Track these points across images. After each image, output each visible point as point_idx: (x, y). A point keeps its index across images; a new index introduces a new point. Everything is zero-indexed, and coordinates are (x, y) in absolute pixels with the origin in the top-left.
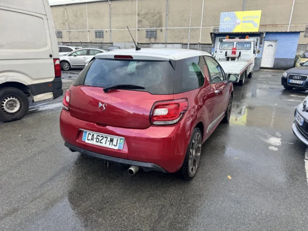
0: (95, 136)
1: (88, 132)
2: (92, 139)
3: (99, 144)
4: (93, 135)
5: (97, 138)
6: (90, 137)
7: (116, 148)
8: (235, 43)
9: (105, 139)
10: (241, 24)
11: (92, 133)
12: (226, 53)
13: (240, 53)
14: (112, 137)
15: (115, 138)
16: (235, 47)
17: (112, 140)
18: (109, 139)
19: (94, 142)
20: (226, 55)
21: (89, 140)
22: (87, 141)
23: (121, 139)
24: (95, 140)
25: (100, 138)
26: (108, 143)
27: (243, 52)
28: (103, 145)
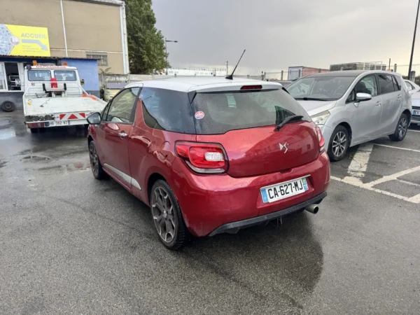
0: (278, 189)
1: (267, 188)
2: (275, 195)
3: (286, 196)
4: (275, 189)
5: (281, 190)
6: (272, 193)
7: (303, 191)
8: (52, 72)
9: (289, 187)
10: (21, 44)
11: (272, 187)
12: (44, 85)
13: (65, 85)
14: (295, 180)
15: (298, 180)
16: (53, 77)
17: (296, 185)
18: (293, 185)
19: (280, 197)
20: (44, 89)
21: (273, 197)
22: (271, 201)
23: (303, 179)
24: (279, 194)
25: (284, 188)
26: (294, 189)
27: (69, 84)
28: (291, 194)
